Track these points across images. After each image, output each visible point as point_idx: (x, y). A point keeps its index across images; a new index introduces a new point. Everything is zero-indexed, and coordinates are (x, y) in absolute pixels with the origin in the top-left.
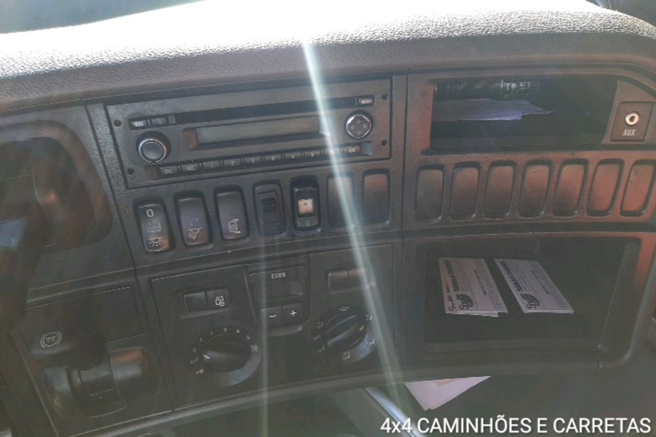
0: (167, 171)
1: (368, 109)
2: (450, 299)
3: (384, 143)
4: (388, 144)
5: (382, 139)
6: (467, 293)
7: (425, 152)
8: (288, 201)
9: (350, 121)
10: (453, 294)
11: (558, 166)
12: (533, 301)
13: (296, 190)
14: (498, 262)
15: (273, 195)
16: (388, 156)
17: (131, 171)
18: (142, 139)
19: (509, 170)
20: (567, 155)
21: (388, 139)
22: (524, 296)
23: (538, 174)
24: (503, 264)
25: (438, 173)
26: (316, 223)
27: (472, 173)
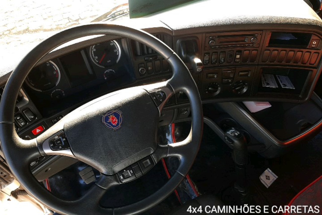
0: (213, 47)
1: (256, 37)
2: (264, 83)
3: (258, 44)
4: (259, 45)
5: (258, 43)
6: (269, 82)
7: (267, 47)
8: (234, 55)
9: (252, 39)
10: (265, 82)
11: (296, 52)
12: (285, 85)
13: (237, 53)
14: (277, 76)
15: (232, 54)
16: (258, 47)
17: (206, 47)
18: (211, 41)
19: (285, 52)
20: (298, 50)
21: (259, 43)
22: (283, 84)
23: (291, 53)
24: (278, 76)
25: (269, 51)
26: (239, 61)
27: (276, 52)
